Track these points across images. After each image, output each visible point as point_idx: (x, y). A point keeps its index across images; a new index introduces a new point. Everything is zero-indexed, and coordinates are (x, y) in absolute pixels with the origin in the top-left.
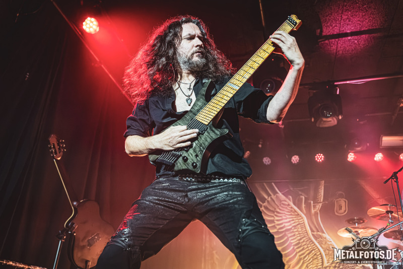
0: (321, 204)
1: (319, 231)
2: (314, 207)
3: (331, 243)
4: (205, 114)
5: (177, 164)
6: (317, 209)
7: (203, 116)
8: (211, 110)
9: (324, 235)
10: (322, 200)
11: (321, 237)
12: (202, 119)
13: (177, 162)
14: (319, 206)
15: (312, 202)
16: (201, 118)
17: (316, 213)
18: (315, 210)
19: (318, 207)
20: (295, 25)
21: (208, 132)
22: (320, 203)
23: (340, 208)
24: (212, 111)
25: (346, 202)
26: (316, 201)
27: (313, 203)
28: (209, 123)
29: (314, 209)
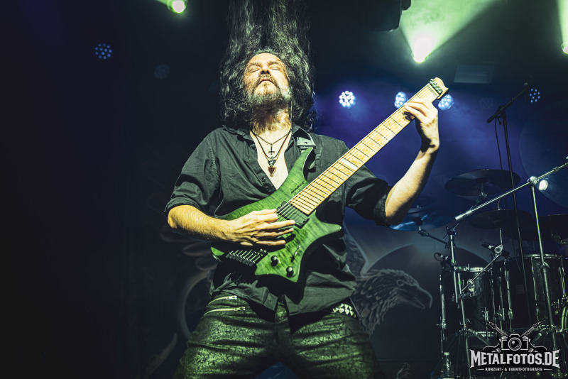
3: (355, 249)
4: (305, 198)
5: (260, 266)
7: (302, 201)
8: (314, 194)
12: (301, 205)
13: (260, 262)
16: (299, 204)
20: (440, 94)
21: (309, 225)
24: (316, 196)
28: (312, 212)
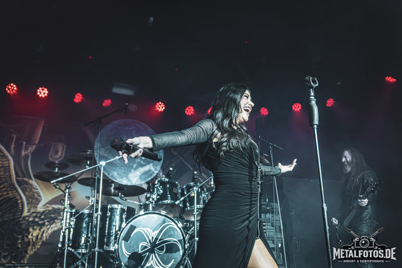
0: (34, 147)
1: (25, 177)
2: (26, 149)
3: (36, 190)
6: (29, 151)
9: (30, 181)
10: (37, 142)
11: (27, 183)
14: (32, 149)
15: (24, 143)
17: (26, 156)
18: (26, 153)
19: (30, 149)
22: (34, 144)
23: (57, 152)
25: (63, 147)
26: (29, 143)
27: (26, 144)
29: (25, 151)
